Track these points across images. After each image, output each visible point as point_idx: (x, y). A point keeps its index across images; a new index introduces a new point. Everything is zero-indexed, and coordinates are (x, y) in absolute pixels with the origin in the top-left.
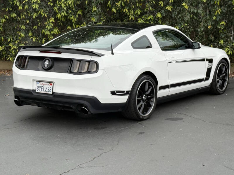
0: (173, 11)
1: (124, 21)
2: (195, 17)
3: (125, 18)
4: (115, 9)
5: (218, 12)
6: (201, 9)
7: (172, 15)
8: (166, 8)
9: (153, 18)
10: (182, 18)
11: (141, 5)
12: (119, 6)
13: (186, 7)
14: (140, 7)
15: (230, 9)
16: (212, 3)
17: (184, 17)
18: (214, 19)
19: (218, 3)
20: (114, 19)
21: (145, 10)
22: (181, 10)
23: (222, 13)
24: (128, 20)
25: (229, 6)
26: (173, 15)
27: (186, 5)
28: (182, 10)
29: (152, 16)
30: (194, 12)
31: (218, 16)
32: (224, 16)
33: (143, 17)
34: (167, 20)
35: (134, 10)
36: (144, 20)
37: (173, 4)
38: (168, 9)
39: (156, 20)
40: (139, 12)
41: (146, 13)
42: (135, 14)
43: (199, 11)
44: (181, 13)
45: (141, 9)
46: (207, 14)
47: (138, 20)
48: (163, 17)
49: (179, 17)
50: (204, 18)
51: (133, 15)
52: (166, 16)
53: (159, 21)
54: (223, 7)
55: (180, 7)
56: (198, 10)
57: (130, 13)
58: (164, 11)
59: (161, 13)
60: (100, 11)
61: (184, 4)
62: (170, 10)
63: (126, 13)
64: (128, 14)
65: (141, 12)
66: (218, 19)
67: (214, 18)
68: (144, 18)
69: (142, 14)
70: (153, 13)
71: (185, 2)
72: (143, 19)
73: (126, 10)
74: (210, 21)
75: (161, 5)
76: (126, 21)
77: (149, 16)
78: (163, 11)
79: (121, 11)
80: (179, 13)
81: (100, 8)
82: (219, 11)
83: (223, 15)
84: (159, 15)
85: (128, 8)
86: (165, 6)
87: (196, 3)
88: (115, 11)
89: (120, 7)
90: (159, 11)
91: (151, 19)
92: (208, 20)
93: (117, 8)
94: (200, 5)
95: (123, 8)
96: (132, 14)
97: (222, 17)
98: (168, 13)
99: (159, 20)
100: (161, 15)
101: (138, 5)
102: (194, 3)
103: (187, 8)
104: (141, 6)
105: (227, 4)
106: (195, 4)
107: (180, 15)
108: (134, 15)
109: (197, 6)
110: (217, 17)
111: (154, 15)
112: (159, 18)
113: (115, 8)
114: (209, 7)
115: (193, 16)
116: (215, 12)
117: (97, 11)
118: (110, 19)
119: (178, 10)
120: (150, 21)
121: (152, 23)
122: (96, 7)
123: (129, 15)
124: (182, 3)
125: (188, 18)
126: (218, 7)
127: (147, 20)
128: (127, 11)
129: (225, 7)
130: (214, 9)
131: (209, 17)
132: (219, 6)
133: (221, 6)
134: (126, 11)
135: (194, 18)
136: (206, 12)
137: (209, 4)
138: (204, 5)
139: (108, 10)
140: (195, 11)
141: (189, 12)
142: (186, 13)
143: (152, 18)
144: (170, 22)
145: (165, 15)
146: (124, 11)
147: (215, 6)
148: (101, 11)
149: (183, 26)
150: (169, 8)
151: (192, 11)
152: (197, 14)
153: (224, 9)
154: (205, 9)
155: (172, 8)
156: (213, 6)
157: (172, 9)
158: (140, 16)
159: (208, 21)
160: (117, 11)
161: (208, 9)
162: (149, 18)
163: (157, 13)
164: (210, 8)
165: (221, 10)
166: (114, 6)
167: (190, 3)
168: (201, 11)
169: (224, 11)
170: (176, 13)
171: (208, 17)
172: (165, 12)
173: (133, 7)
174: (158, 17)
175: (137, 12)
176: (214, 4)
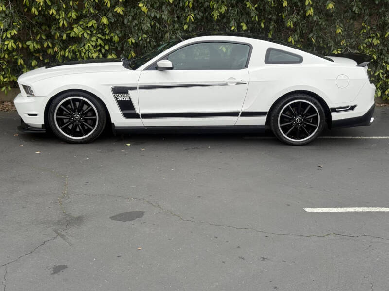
0: (125, 15)
1: (53, 28)
2: (157, 24)
3: (53, 23)
4: (36, 10)
5: (190, 18)
6: (166, 12)
7: (124, 20)
8: (115, 10)
9: (96, 25)
10: (138, 25)
11: (77, 3)
12: (42, 4)
13: (145, 9)
14: (76, 7)
15: (207, 14)
16: (181, 5)
17: (143, 25)
18: (185, 29)
19: (190, 5)
20: (37, 25)
21: (84, 12)
22: (136, 13)
23: (196, 19)
24: (57, 26)
25: (205, 9)
26: (126, 22)
27: (143, 6)
28: (138, 13)
29: (94, 22)
30: (156, 17)
31: (191, 24)
32: (199, 24)
33: (81, 23)
34: (118, 29)
35: (67, 11)
37: (125, 5)
38: (118, 12)
39: (101, 27)
40: (74, 15)
41: (85, 16)
42: (69, 18)
43: (163, 16)
44: (137, 18)
45: (76, 11)
46: (174, 21)
47: (73, 26)
48: (110, 23)
49: (134, 24)
50: (171, 27)
51: (65, 19)
52: (116, 22)
53: (105, 30)
54: (196, 12)
55: (135, 9)
57: (60, 15)
58: (112, 14)
59: (107, 17)
60: (12, 11)
61: (141, 5)
62: (121, 13)
63: (53, 16)
64: (57, 17)
65: (77, 14)
66: (191, 28)
67: (185, 27)
68: (83, 24)
69: (79, 18)
70: (96, 18)
71: (143, 2)
72: (80, 26)
73: (53, 11)
74: (179, 31)
75: (107, 4)
76: (56, 28)
77: (89, 21)
78: (110, 14)
79: (46, 13)
80: (134, 19)
81: (12, 6)
82: (191, 17)
83: (198, 22)
84: (105, 20)
85: (56, 8)
86: (113, 7)
87: (159, 4)
88: (37, 13)
89: (44, 6)
90: (105, 14)
91: (92, 26)
92: (177, 29)
93: (39, 8)
94: (164, 7)
95: (48, 7)
96: (63, 18)
97: (195, 26)
98: (117, 17)
99: (105, 28)
100: (109, 20)
101: (71, 3)
102: (156, 3)
103: (146, 11)
104: (77, 5)
105: (202, 6)
106: (157, 5)
107: (136, 22)
108: (67, 20)
109: (160, 8)
110: (189, 26)
111: (97, 20)
112: (104, 25)
113: (36, 8)
114: (177, 10)
115: (155, 24)
116: (186, 18)
117: (7, 12)
118: (30, 23)
119: (133, 14)
120: (92, 29)
121: (95, 32)
122: (5, 6)
123: (59, 19)
124: (139, 4)
125: (147, 26)
126: (190, 11)
127: (87, 27)
128: (55, 13)
129: (200, 11)
130: (184, 14)
131: (178, 25)
132: (191, 9)
133: (193, 9)
134: (53, 13)
135: (156, 26)
136: (174, 18)
137: (178, 6)
138: (170, 6)
139: (26, 10)
140: (158, 16)
141: (149, 17)
142: (144, 19)
144: (122, 32)
145: (113, 20)
146: (51, 13)
147: (186, 10)
148: (14, 12)
149: (140, 38)
150: (119, 10)
151: (153, 16)
152: (160, 21)
153: (199, 14)
154: (171, 12)
155: (124, 9)
156: (183, 8)
157: (123, 11)
158: (77, 21)
159: (176, 32)
160: (39, 12)
161: (176, 13)
162: (90, 25)
163: (102, 17)
164: (178, 12)
165: (195, 15)
166: (34, 4)
167: (150, 3)
168: (166, 16)
169: (199, 17)
170: (131, 18)
171: (176, 26)
172: (114, 16)
173: (64, 7)
174: (103, 23)
175: (71, 15)
176: (184, 6)
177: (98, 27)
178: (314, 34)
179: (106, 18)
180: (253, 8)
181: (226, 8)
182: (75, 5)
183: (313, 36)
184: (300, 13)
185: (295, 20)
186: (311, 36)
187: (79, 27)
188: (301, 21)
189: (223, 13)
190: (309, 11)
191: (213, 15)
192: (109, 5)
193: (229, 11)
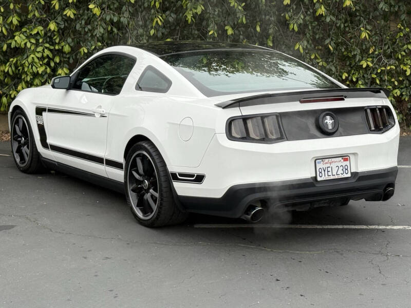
0: (77, 18)
2: (115, 30)
5: (157, 22)
6: (126, 14)
7: (76, 25)
8: (65, 13)
9: (43, 32)
10: (92, 31)
11: (20, 6)
13: (97, 11)
14: (18, 10)
15: (181, 15)
16: (146, 5)
17: (96, 30)
18: (152, 34)
19: (157, 5)
21: (29, 17)
23: (166, 23)
25: (178, 10)
26: (78, 27)
27: (95, 7)
29: (41, 28)
30: (113, 21)
31: (160, 29)
32: (172, 28)
33: (24, 30)
34: (70, 36)
36: (25, 34)
37: (76, 6)
38: (68, 15)
39: (49, 34)
40: (15, 20)
41: (30, 22)
42: (9, 25)
43: (122, 19)
44: (91, 22)
45: (19, 15)
46: (139, 25)
47: (15, 34)
48: (60, 29)
49: (86, 30)
52: (66, 28)
53: (55, 38)
54: (168, 13)
56: (120, 18)
58: (63, 18)
59: (56, 22)
61: (91, 6)
62: (72, 16)
65: (19, 20)
66: (160, 33)
67: (152, 32)
68: (26, 31)
69: (22, 24)
70: (44, 23)
71: (95, 3)
72: (23, 34)
74: (144, 37)
75: (54, 6)
77: (35, 27)
78: (60, 18)
80: (86, 24)
82: (159, 20)
84: (52, 26)
87: (117, 4)
90: (54, 18)
91: (38, 33)
92: (142, 35)
94: (124, 8)
98: (68, 22)
99: (54, 36)
100: (57, 26)
101: (12, 6)
102: (114, 4)
103: (98, 14)
104: (20, 9)
105: (175, 6)
106: (115, 6)
107: (89, 27)
108: (7, 26)
109: (119, 10)
110: (158, 31)
111: (44, 26)
112: (52, 31)
114: (142, 12)
116: (152, 20)
119: (86, 17)
120: (38, 37)
121: (41, 41)
124: (89, 5)
125: (100, 32)
126: (158, 12)
127: (31, 34)
129: (172, 12)
130: (150, 16)
132: (159, 11)
133: (164, 9)
135: (113, 32)
136: (138, 21)
137: (142, 7)
138: (132, 7)
140: (115, 19)
141: (104, 20)
143: (41, 31)
144: (75, 40)
145: (63, 26)
147: (153, 11)
149: (93, 47)
150: (69, 13)
151: (108, 19)
152: (119, 25)
153: (171, 16)
154: (133, 15)
155: (75, 12)
157: (74, 15)
161: (141, 14)
162: (35, 32)
163: (51, 21)
164: (144, 13)
167: (107, 4)
168: (125, 19)
169: (171, 19)
170: (83, 22)
171: (141, 31)
172: (64, 20)
173: (2, 10)
174: (50, 29)
175: (12, 21)
176: (149, 6)
177: (46, 34)
178: (332, 40)
179: (54, 23)
180: (240, 8)
181: (203, 8)
182: (16, 7)
183: (330, 42)
184: (309, 13)
185: (301, 21)
186: (327, 41)
187: (21, 35)
188: (311, 23)
189: (199, 13)
190: (320, 9)
191: (186, 16)
192: (57, 7)
193: (208, 11)
